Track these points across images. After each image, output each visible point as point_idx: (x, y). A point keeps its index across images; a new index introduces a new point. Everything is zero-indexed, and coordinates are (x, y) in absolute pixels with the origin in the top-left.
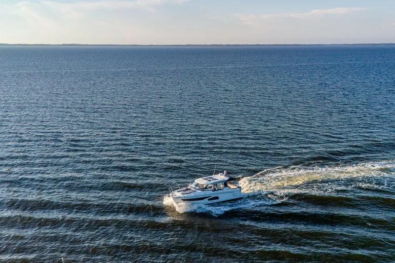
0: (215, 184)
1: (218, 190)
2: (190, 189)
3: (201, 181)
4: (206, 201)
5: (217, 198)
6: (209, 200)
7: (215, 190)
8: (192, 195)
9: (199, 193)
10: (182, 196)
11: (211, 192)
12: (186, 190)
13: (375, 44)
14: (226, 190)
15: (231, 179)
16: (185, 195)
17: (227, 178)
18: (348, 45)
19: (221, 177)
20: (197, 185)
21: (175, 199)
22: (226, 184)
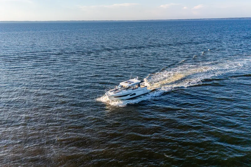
1: (135, 89)
2: (118, 90)
3: (124, 84)
5: (135, 94)
6: (130, 96)
8: (121, 94)
9: (125, 92)
10: (115, 94)
11: (131, 91)
12: (116, 90)
14: (139, 88)
15: (142, 82)
16: (117, 94)
17: (139, 81)
19: (135, 81)
20: (122, 87)
21: (110, 97)
22: (139, 86)
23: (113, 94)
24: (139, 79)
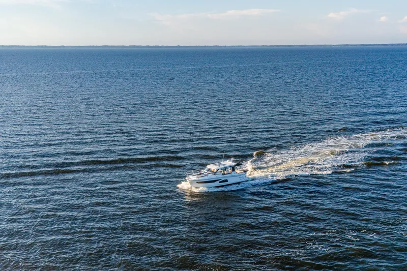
0: (225, 169)
1: (227, 174)
2: (203, 174)
3: (212, 167)
4: (217, 184)
5: (226, 181)
6: (220, 182)
7: (224, 174)
8: (206, 178)
9: (211, 177)
10: (198, 179)
11: (221, 176)
12: (200, 174)
13: (290, 46)
14: (233, 174)
15: (238, 165)
16: (200, 178)
17: (234, 164)
18: (266, 46)
19: (229, 163)
20: (209, 170)
21: (192, 182)
22: (233, 169)
23: (196, 179)
24: (233, 161)
